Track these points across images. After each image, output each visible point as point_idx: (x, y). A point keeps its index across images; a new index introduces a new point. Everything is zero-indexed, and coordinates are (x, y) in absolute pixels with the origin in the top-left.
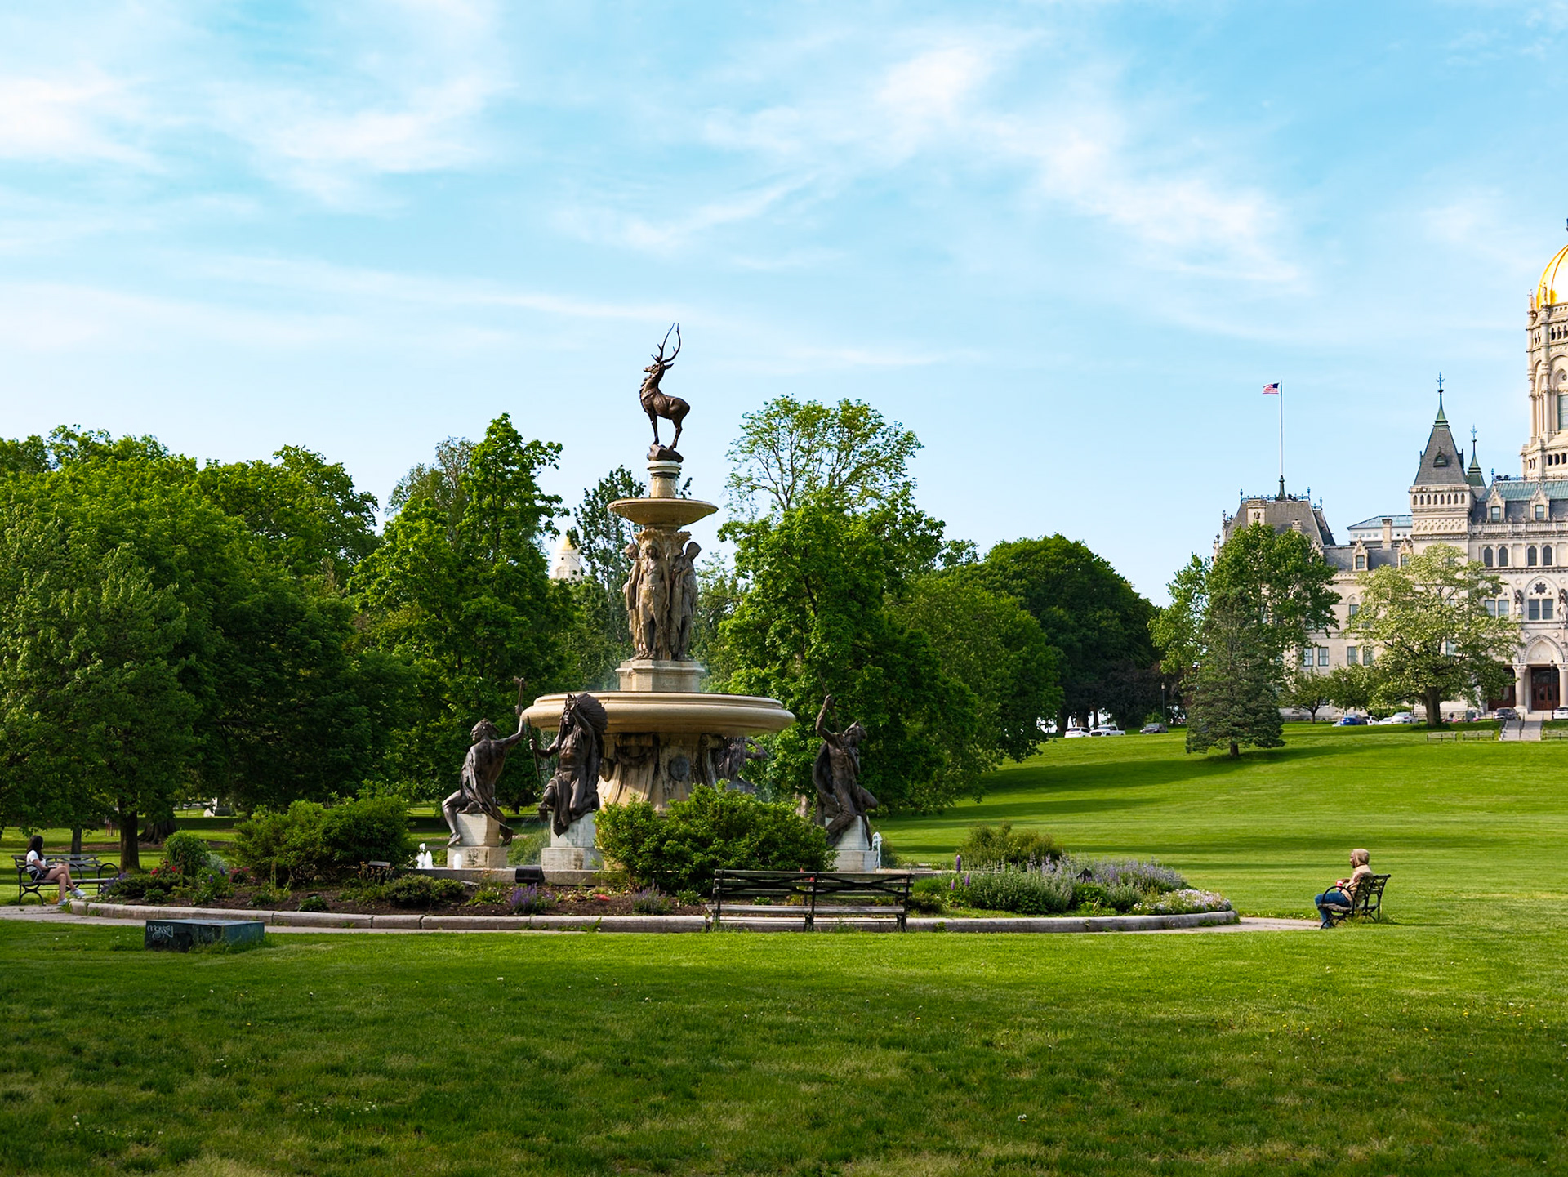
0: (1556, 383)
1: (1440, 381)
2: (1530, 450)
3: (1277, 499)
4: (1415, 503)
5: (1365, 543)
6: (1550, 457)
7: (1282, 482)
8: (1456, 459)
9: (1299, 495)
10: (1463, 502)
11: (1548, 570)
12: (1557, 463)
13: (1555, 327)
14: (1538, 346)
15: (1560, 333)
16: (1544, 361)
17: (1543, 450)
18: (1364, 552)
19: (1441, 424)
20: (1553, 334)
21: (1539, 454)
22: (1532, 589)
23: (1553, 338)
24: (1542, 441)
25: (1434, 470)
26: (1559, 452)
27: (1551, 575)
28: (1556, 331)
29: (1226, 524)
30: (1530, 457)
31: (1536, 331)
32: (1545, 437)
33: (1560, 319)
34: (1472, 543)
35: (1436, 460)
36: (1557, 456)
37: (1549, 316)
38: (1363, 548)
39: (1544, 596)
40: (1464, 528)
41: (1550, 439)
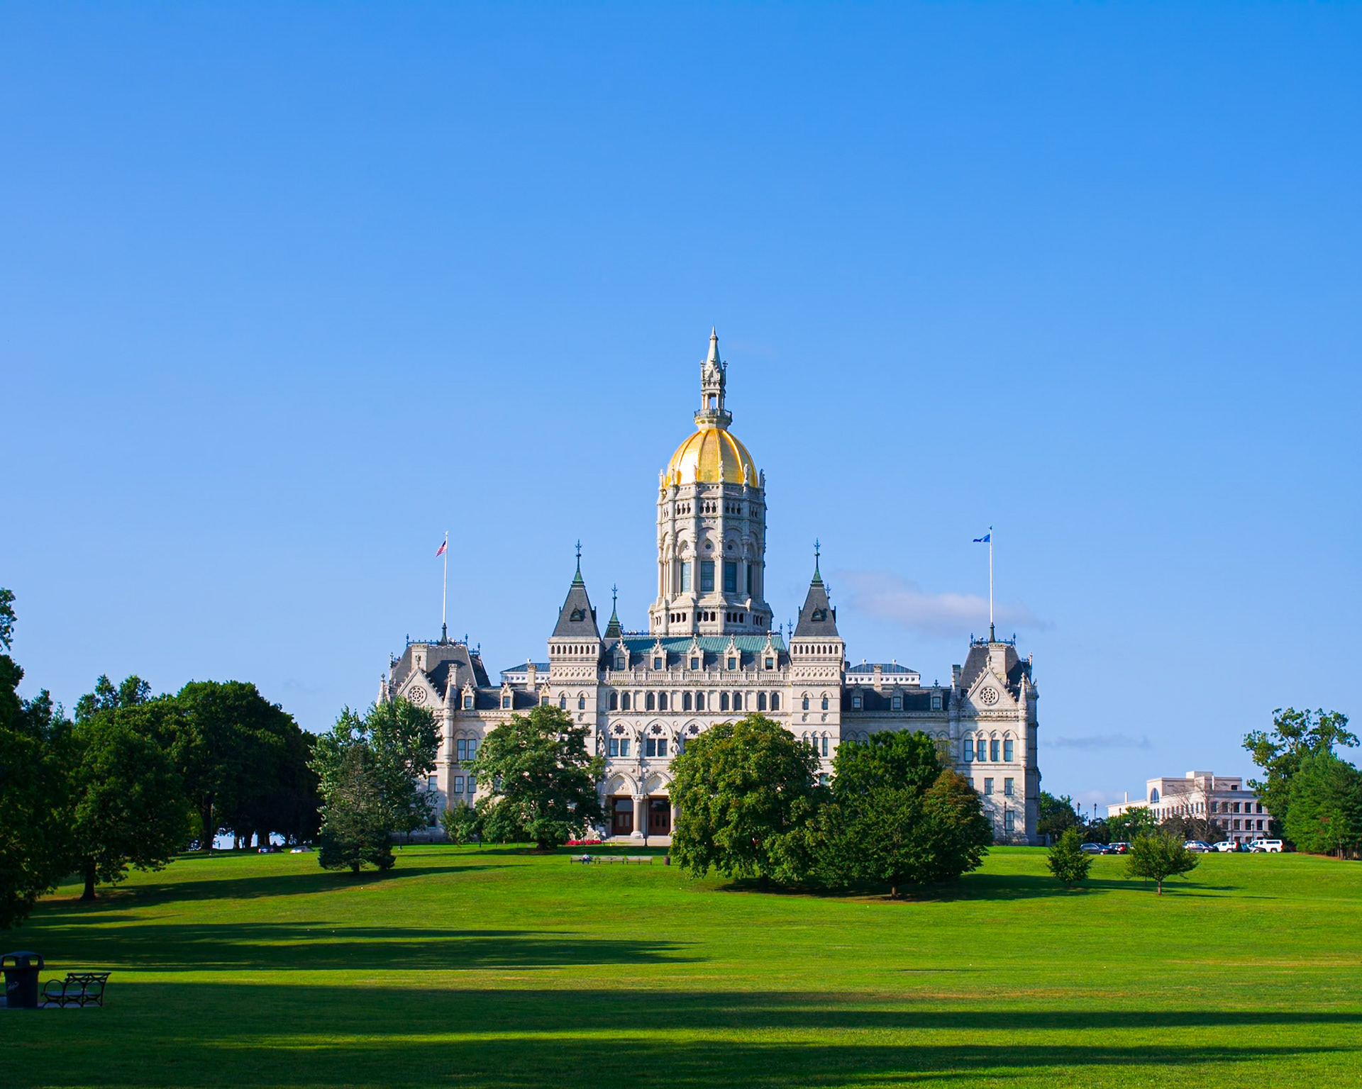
0: (680, 552)
1: (579, 547)
2: (656, 609)
3: (438, 643)
4: (553, 652)
5: (513, 685)
6: (673, 615)
7: (445, 628)
8: (588, 614)
9: (458, 641)
10: (593, 652)
11: (663, 714)
12: (678, 621)
13: (680, 503)
14: (666, 519)
15: (684, 510)
16: (670, 532)
17: (667, 609)
18: (511, 694)
19: (578, 583)
20: (679, 510)
21: (664, 612)
22: (649, 730)
23: (679, 513)
24: (667, 602)
25: (570, 623)
26: (680, 612)
27: (666, 718)
28: (681, 507)
29: (393, 665)
30: (656, 615)
31: (664, 507)
32: (669, 597)
33: (684, 497)
34: (601, 689)
35: (572, 616)
36: (678, 615)
37: (676, 494)
38: (509, 690)
39: (660, 736)
40: (594, 676)
41: (674, 599)
